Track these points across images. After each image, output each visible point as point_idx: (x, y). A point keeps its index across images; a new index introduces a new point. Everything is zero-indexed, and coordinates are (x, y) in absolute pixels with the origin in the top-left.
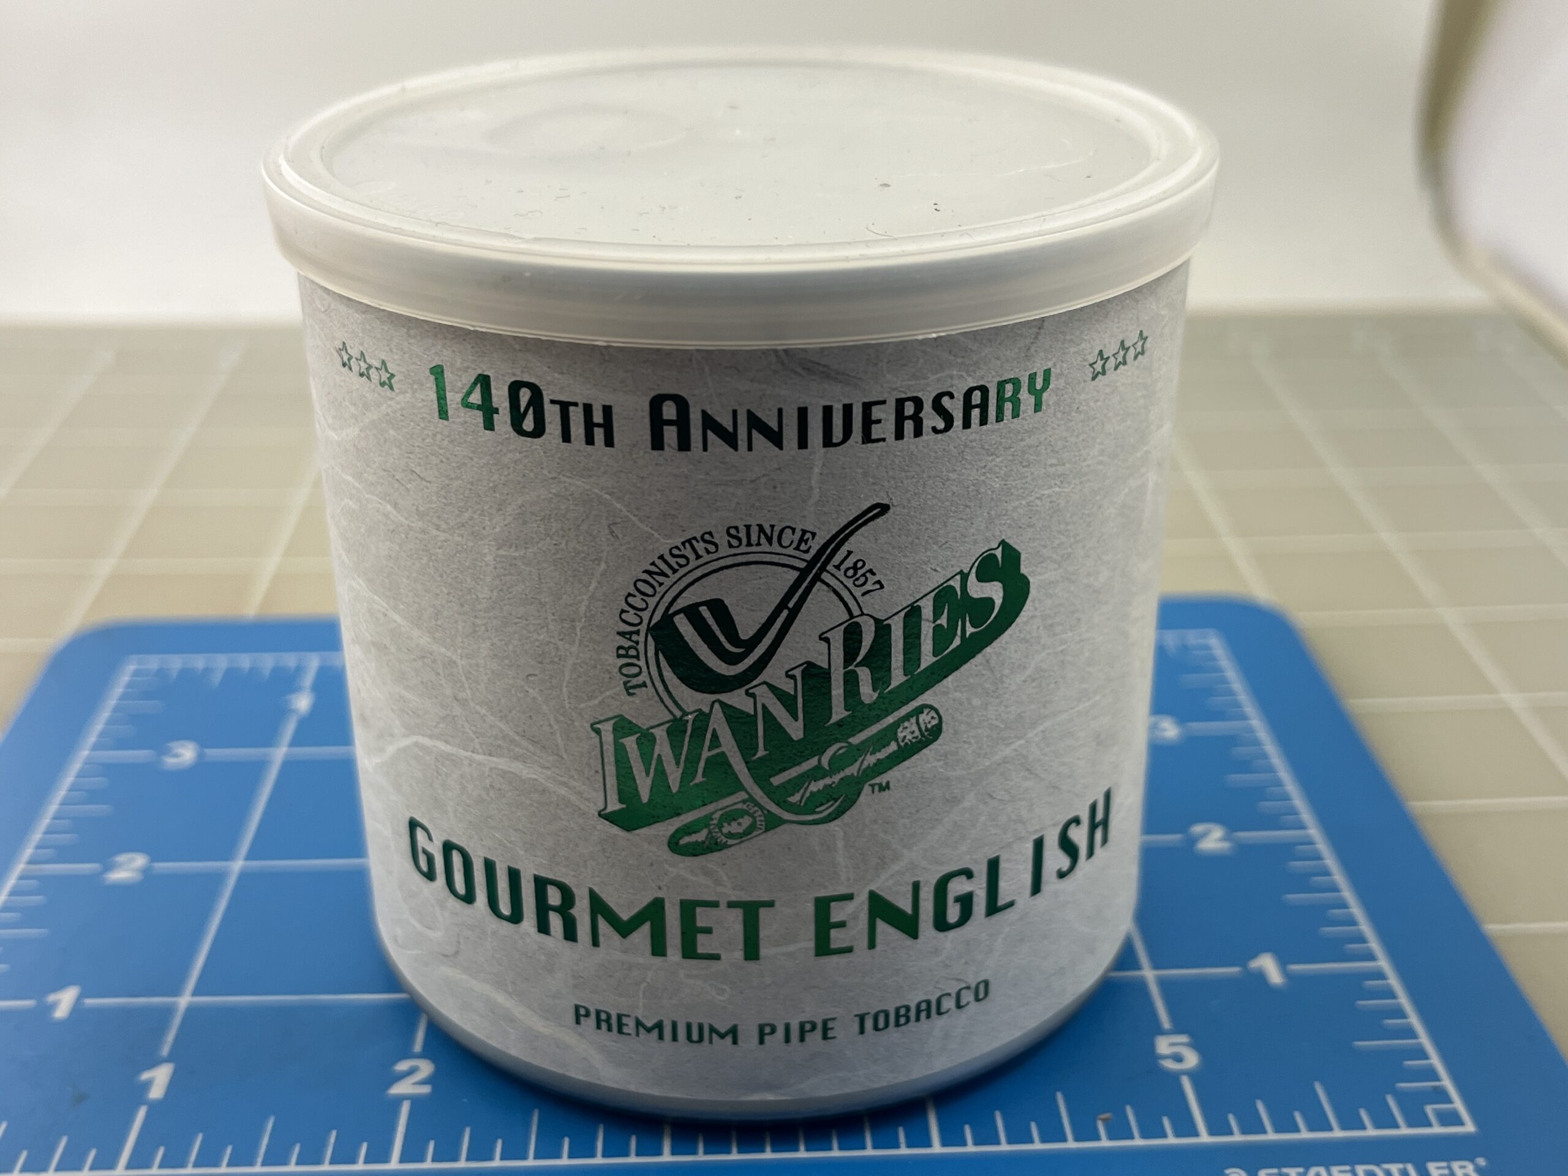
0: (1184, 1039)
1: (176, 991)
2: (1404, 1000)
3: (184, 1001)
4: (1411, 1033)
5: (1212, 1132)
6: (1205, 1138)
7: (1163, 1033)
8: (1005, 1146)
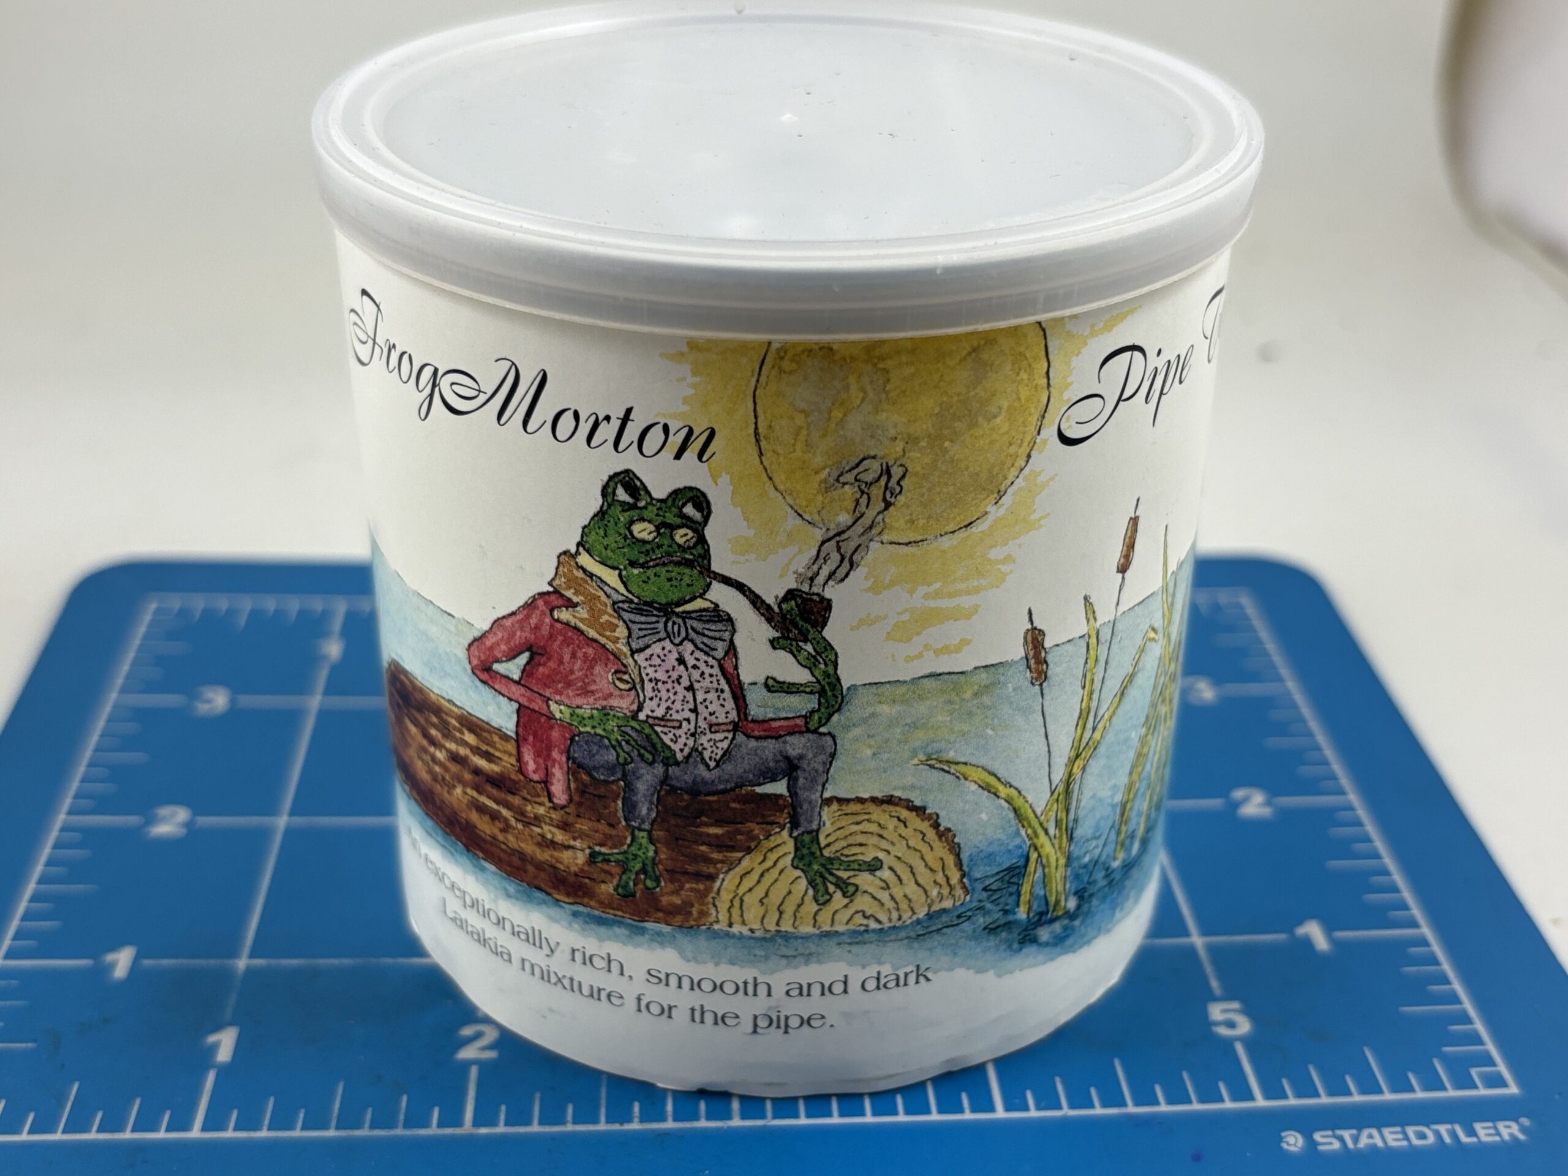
0: (1236, 1005)
1: (234, 953)
2: (1447, 967)
3: (242, 963)
4: (1455, 999)
5: (1268, 1096)
6: (1261, 1102)
7: (1216, 999)
8: (1066, 1111)
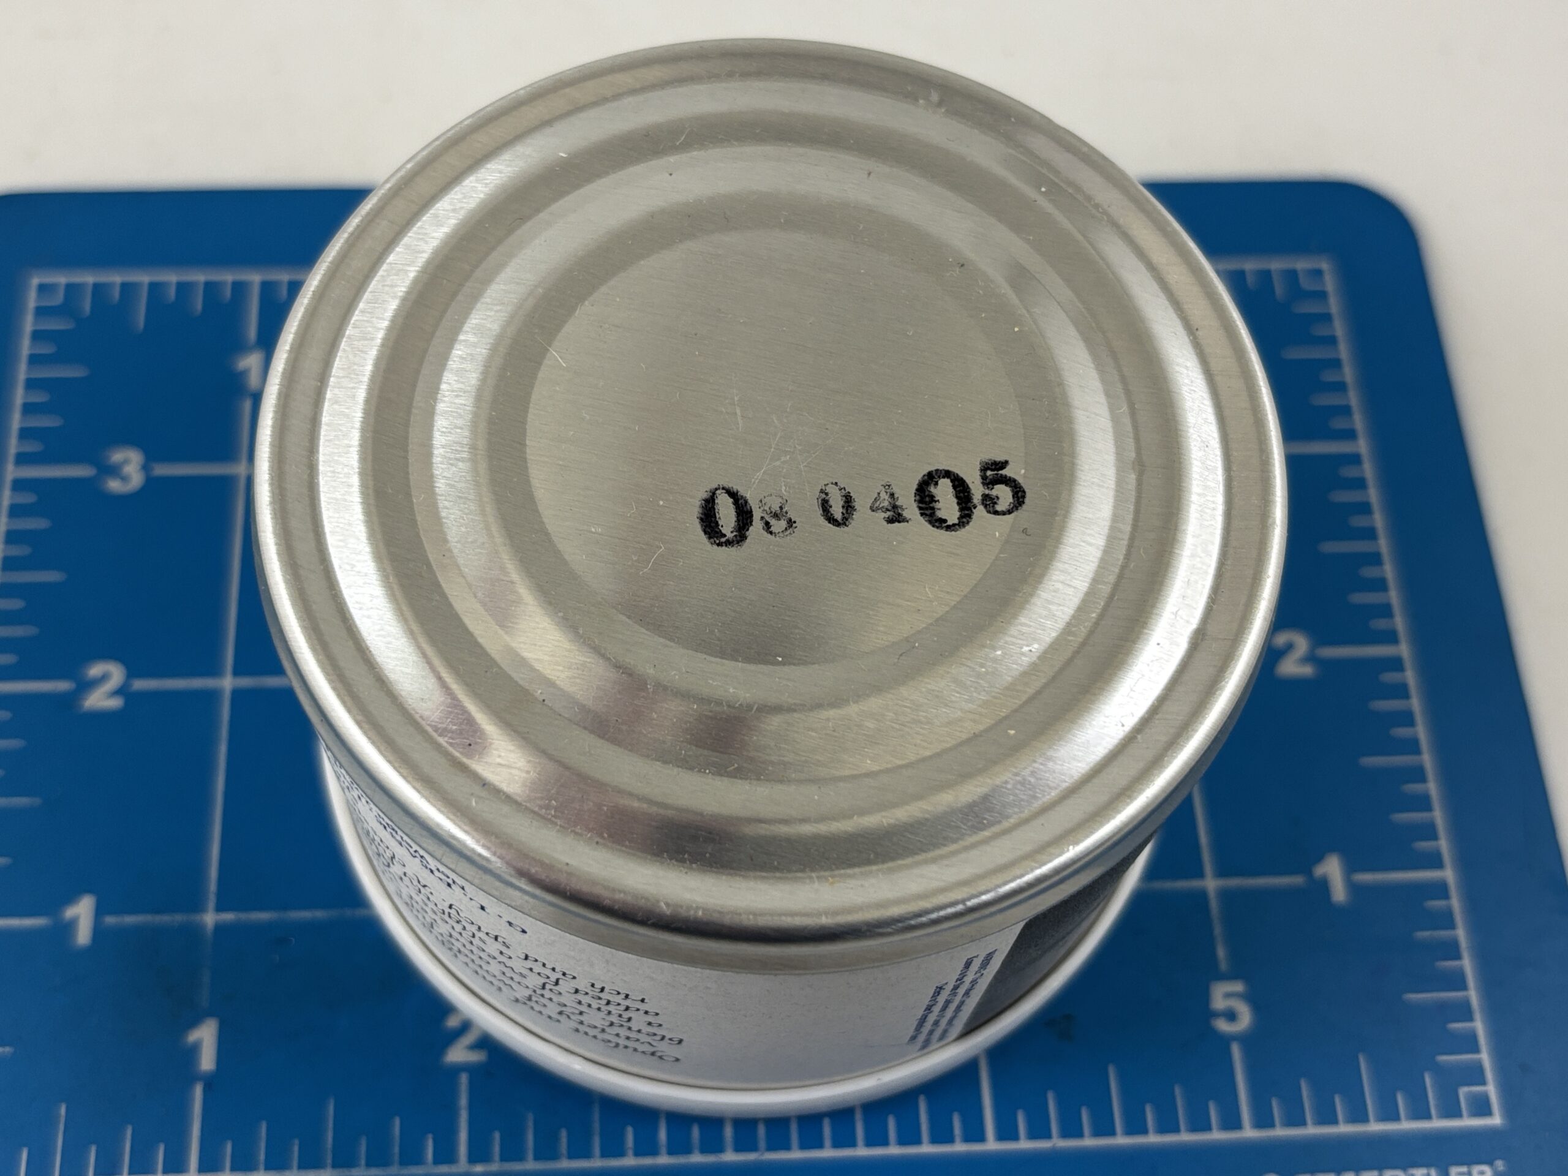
0: (1238, 987)
1: (198, 906)
2: (1461, 933)
3: (210, 919)
4: (1461, 984)
5: (1255, 1125)
6: (1249, 1133)
7: (1220, 977)
8: (1057, 1143)
